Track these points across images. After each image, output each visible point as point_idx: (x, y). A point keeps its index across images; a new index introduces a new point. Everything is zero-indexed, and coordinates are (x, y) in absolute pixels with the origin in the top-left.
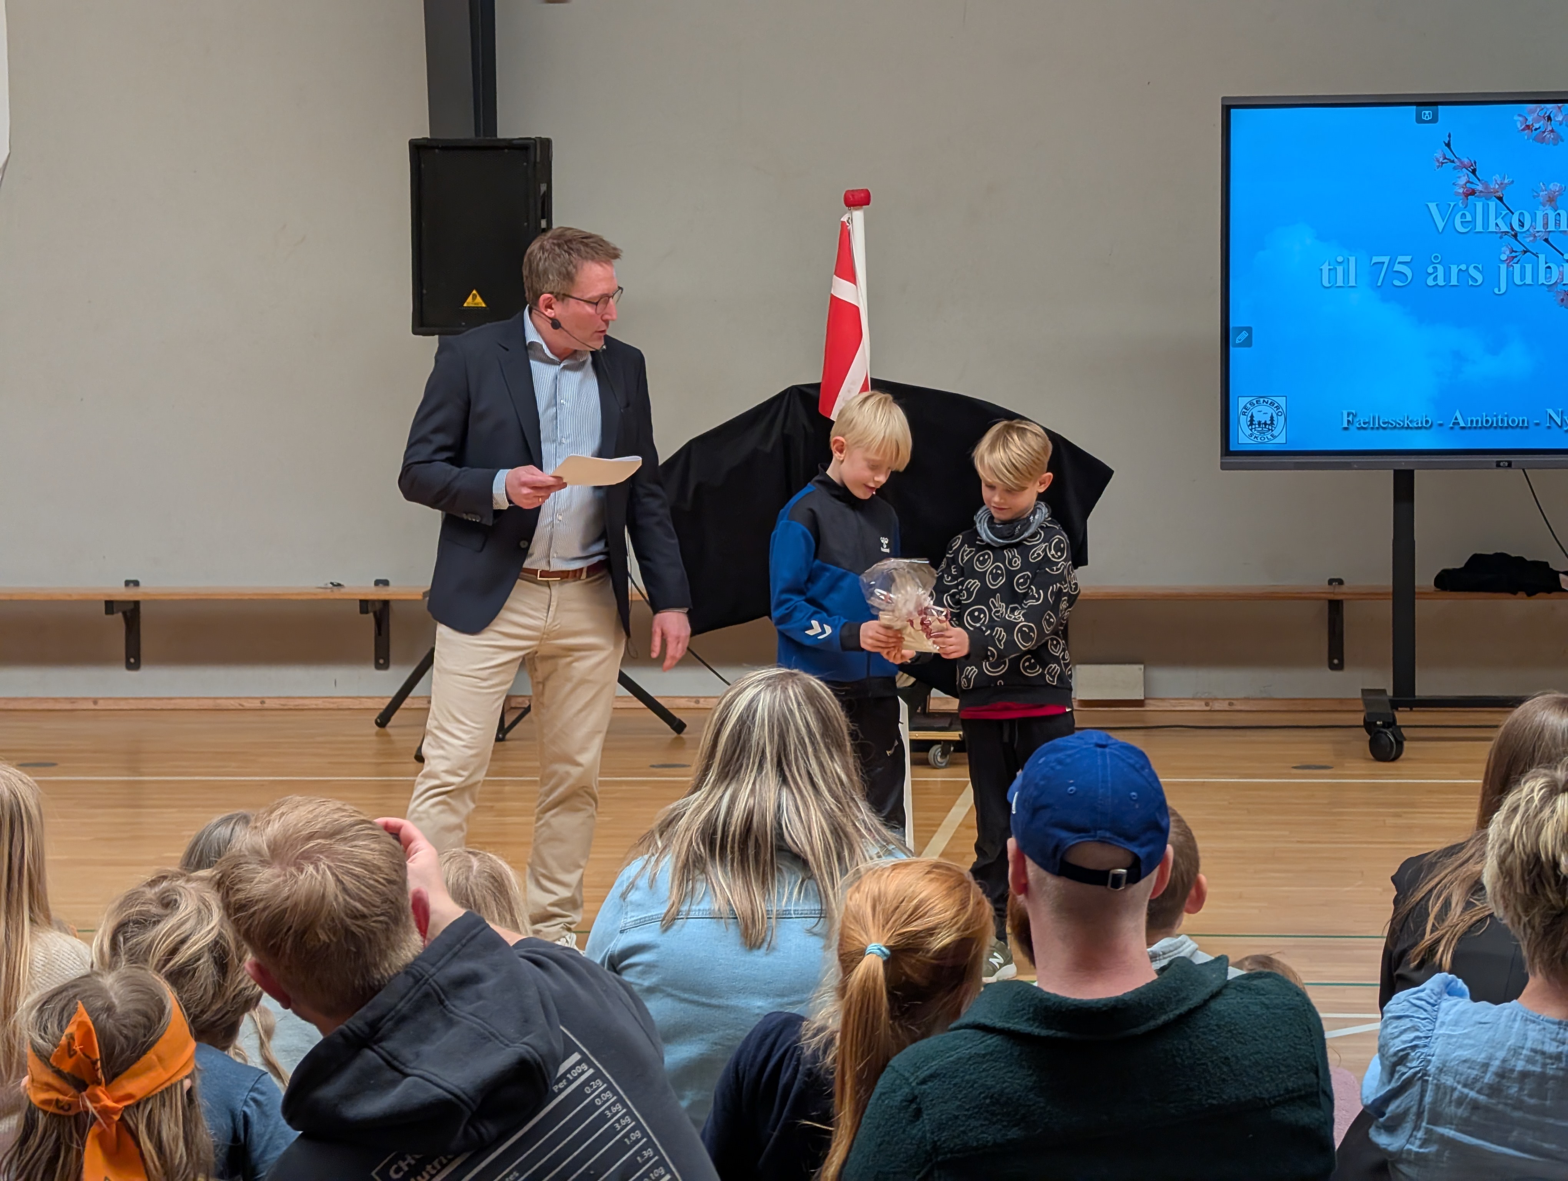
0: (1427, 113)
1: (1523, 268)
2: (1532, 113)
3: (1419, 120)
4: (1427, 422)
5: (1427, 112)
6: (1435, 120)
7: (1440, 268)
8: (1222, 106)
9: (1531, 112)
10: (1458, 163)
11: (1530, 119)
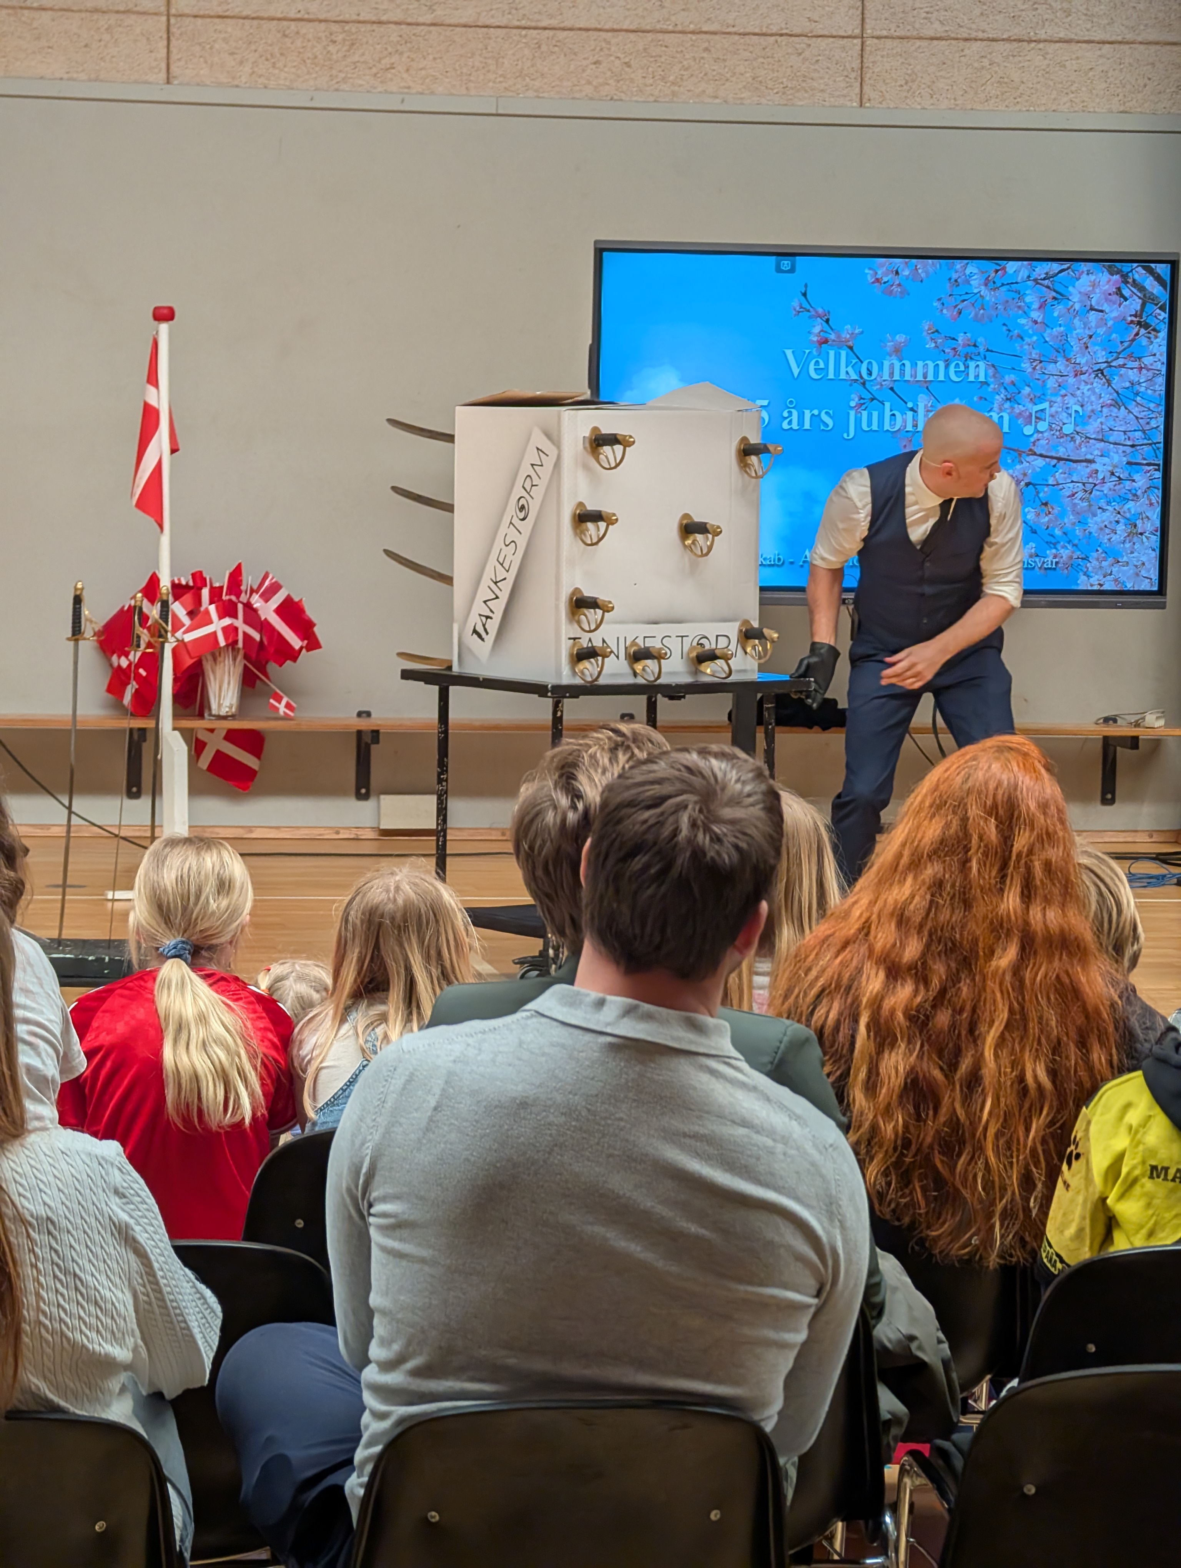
0: (786, 263)
1: (870, 416)
3: (779, 270)
4: (779, 559)
6: (792, 270)
7: (795, 413)
8: (596, 249)
9: (881, 266)
10: (813, 313)
11: (880, 272)
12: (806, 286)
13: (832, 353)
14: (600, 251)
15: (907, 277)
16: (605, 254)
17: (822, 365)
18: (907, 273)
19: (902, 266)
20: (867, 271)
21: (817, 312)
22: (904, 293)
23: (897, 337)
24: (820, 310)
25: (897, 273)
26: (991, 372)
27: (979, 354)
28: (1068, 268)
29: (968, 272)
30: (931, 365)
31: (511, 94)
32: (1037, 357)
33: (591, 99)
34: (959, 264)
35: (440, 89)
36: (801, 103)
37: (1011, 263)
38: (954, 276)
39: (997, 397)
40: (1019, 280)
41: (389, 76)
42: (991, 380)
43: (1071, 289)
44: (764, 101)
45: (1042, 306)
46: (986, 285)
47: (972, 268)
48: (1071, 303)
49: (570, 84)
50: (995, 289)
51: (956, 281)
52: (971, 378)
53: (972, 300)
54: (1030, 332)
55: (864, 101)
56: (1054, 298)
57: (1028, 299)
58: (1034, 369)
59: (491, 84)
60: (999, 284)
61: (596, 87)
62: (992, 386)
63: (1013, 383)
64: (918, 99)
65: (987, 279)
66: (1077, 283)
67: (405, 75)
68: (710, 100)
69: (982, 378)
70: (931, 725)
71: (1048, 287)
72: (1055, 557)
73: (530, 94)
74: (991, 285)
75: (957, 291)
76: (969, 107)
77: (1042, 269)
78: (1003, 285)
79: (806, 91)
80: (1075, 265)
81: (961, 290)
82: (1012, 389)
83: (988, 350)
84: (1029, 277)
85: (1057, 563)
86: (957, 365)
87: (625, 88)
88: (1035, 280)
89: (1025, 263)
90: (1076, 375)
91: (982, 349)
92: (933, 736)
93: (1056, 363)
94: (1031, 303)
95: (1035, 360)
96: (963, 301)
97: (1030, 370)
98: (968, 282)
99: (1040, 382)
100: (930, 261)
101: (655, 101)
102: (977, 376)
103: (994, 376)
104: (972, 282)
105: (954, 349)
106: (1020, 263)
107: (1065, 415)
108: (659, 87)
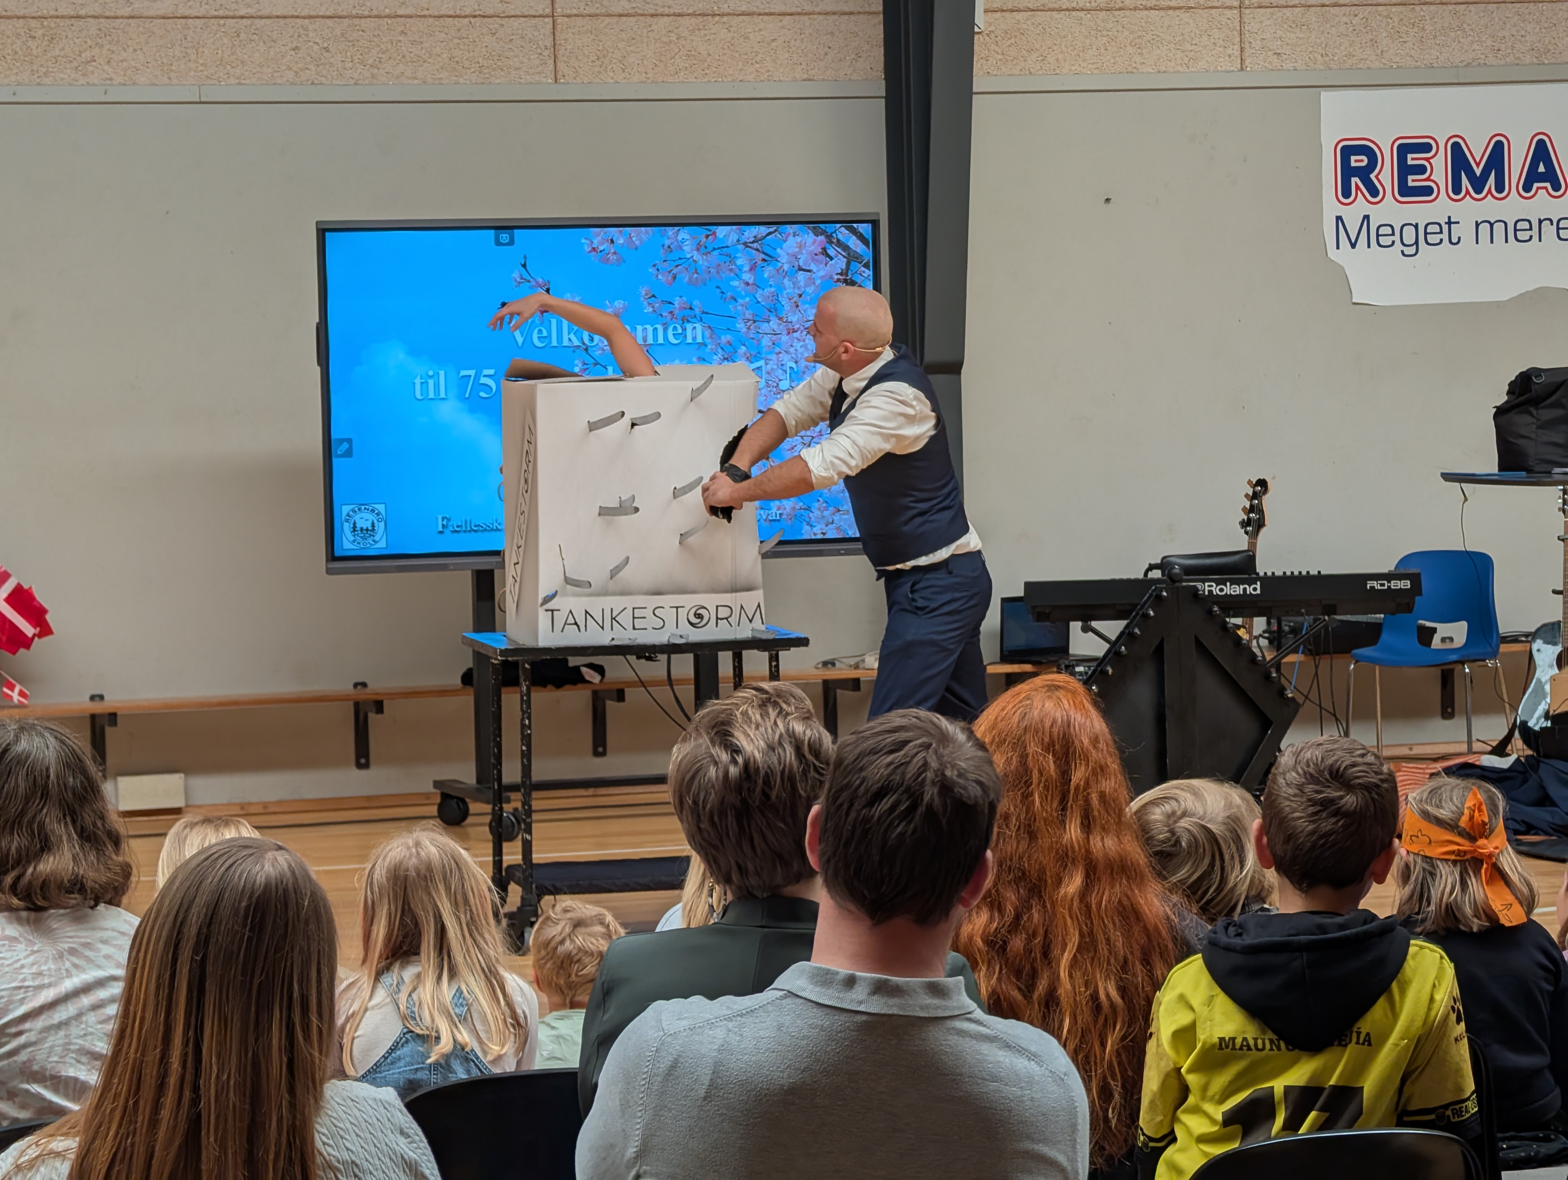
0: (505, 237)
2: (598, 236)
3: (498, 243)
5: (504, 235)
6: (511, 242)
8: (318, 230)
10: (534, 283)
11: (595, 241)
12: (525, 257)
13: (554, 322)
14: (322, 231)
15: (622, 245)
16: (327, 234)
17: (545, 334)
18: (621, 241)
19: (616, 235)
20: (583, 241)
21: (537, 282)
22: (621, 260)
23: (616, 303)
24: (540, 280)
25: (612, 241)
26: (707, 333)
27: (695, 316)
28: (775, 231)
29: (680, 238)
30: (650, 329)
31: (213, 82)
32: (750, 317)
33: (292, 84)
34: (670, 231)
35: (142, 79)
36: (498, 81)
37: (721, 228)
38: (667, 242)
39: (715, 357)
40: (729, 243)
41: (90, 68)
42: (708, 341)
43: (779, 251)
44: (461, 80)
45: (753, 268)
46: (698, 250)
47: (684, 234)
48: (780, 265)
49: (270, 70)
50: (706, 254)
51: (669, 247)
52: (689, 340)
53: (686, 265)
54: (743, 294)
55: (559, 77)
56: (764, 260)
57: (739, 262)
58: (749, 328)
59: (192, 73)
60: (710, 249)
61: (297, 73)
62: (709, 347)
63: (729, 343)
64: (612, 74)
65: (699, 244)
66: (784, 245)
67: (106, 67)
68: (410, 81)
69: (699, 339)
70: (666, 678)
71: (757, 250)
72: (779, 509)
73: (232, 81)
74: (703, 250)
75: (671, 257)
76: (660, 79)
77: (751, 232)
78: (714, 249)
79: (502, 70)
80: (782, 228)
81: (674, 256)
82: (729, 349)
83: (703, 312)
84: (738, 241)
85: (781, 515)
86: (675, 328)
87: (325, 72)
88: (746, 244)
89: (734, 227)
90: (789, 333)
91: (697, 311)
92: (669, 688)
93: (768, 322)
94: (742, 265)
95: (748, 320)
96: (677, 266)
97: (744, 330)
98: (680, 248)
99: (755, 341)
100: (643, 229)
101: (356, 84)
102: (694, 338)
103: (711, 337)
104: (685, 248)
105: (671, 312)
106: (729, 228)
107: (780, 371)
108: (359, 70)
